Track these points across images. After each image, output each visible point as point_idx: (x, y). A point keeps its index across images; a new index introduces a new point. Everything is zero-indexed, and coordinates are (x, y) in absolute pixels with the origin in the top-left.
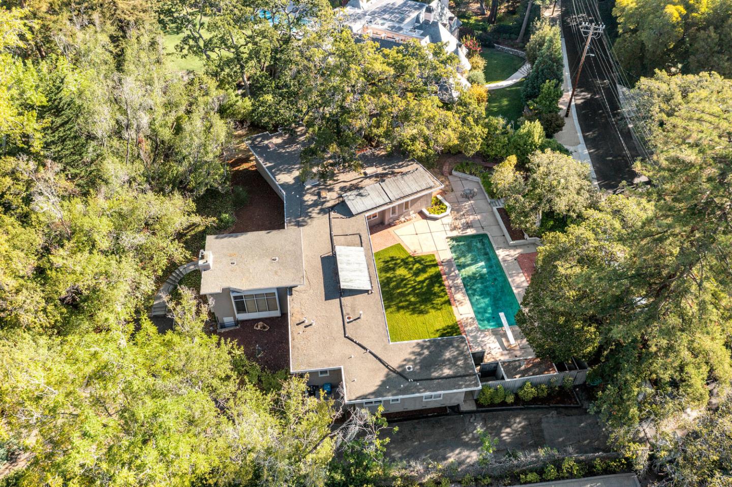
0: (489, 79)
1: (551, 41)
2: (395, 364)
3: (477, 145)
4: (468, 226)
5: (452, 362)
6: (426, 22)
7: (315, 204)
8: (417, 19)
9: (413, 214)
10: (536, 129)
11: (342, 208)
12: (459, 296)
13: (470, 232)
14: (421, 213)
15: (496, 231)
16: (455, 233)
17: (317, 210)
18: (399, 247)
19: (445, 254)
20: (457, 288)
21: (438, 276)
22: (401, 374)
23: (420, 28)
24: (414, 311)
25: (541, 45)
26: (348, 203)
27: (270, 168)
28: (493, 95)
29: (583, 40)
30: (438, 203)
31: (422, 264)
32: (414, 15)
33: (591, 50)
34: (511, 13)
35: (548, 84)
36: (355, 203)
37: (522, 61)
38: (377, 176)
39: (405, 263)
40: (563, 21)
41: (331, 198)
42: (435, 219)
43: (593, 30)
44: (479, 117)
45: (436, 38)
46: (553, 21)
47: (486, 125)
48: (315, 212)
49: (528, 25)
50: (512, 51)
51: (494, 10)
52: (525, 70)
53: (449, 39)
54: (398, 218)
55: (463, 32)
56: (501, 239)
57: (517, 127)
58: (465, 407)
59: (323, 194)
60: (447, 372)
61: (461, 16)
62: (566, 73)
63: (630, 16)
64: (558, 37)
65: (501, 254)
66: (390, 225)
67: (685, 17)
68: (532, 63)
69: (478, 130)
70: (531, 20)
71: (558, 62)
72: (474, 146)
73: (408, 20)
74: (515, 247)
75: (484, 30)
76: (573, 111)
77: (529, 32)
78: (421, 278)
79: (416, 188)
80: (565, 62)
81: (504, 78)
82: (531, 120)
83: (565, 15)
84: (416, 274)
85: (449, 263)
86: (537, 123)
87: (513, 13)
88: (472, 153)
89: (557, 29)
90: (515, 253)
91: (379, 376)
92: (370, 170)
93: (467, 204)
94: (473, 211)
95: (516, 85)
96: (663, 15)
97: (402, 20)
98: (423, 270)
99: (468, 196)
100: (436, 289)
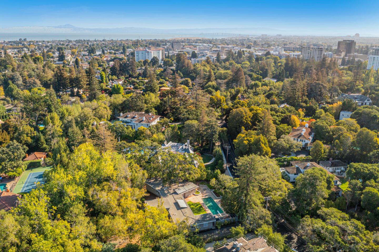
0: (205, 163)
1: (219, 151)
2: (197, 219)
3: (205, 177)
4: (206, 196)
5: (208, 217)
6: (185, 149)
7: (168, 193)
8: (183, 148)
9: (192, 195)
10: (219, 171)
11: (175, 193)
12: (207, 209)
13: (207, 197)
14: (194, 194)
15: (213, 196)
16: (203, 198)
17: (169, 194)
18: (190, 202)
19: (202, 202)
20: (206, 208)
21: (201, 207)
22: (198, 220)
23: (184, 150)
24: (197, 213)
25: (216, 152)
26: (177, 192)
27: (153, 187)
28: (207, 167)
29: (227, 150)
30: (197, 192)
31: (197, 204)
32: (181, 147)
33: (228, 153)
34: (206, 145)
35: (220, 161)
36: (178, 192)
37: (212, 157)
38: (181, 186)
39: (193, 205)
40: (222, 146)
41: (172, 191)
42: (198, 195)
43: (228, 147)
44: (205, 170)
45: (189, 152)
46: (219, 146)
47: (206, 172)
48: (168, 194)
49: (212, 148)
50: (209, 155)
51: (202, 144)
52: (213, 160)
53: (191, 152)
54: (188, 196)
55: (195, 150)
56: (214, 198)
57: (214, 172)
58: (213, 228)
59: (169, 191)
60: (208, 219)
61: (193, 146)
62: (224, 159)
63: (237, 144)
64: (220, 150)
65: (215, 201)
66: (187, 198)
67: (249, 143)
68: (215, 157)
69: (205, 173)
70: (213, 146)
71: (222, 156)
72: (204, 177)
73: (180, 149)
74: (218, 199)
75: (200, 150)
76: (228, 169)
77: (213, 149)
78: (197, 207)
79: (192, 187)
80: (224, 156)
81: (208, 162)
82: (217, 169)
83: (222, 144)
84: (196, 206)
85: (203, 204)
86: (219, 170)
87: (207, 145)
88: (204, 179)
89: (220, 148)
90: (219, 200)
91: (194, 221)
92: (179, 185)
93: (205, 192)
94: (207, 193)
95: (212, 163)
96: (243, 143)
97: (178, 148)
98: (197, 205)
99: (204, 190)
100: (201, 209)
